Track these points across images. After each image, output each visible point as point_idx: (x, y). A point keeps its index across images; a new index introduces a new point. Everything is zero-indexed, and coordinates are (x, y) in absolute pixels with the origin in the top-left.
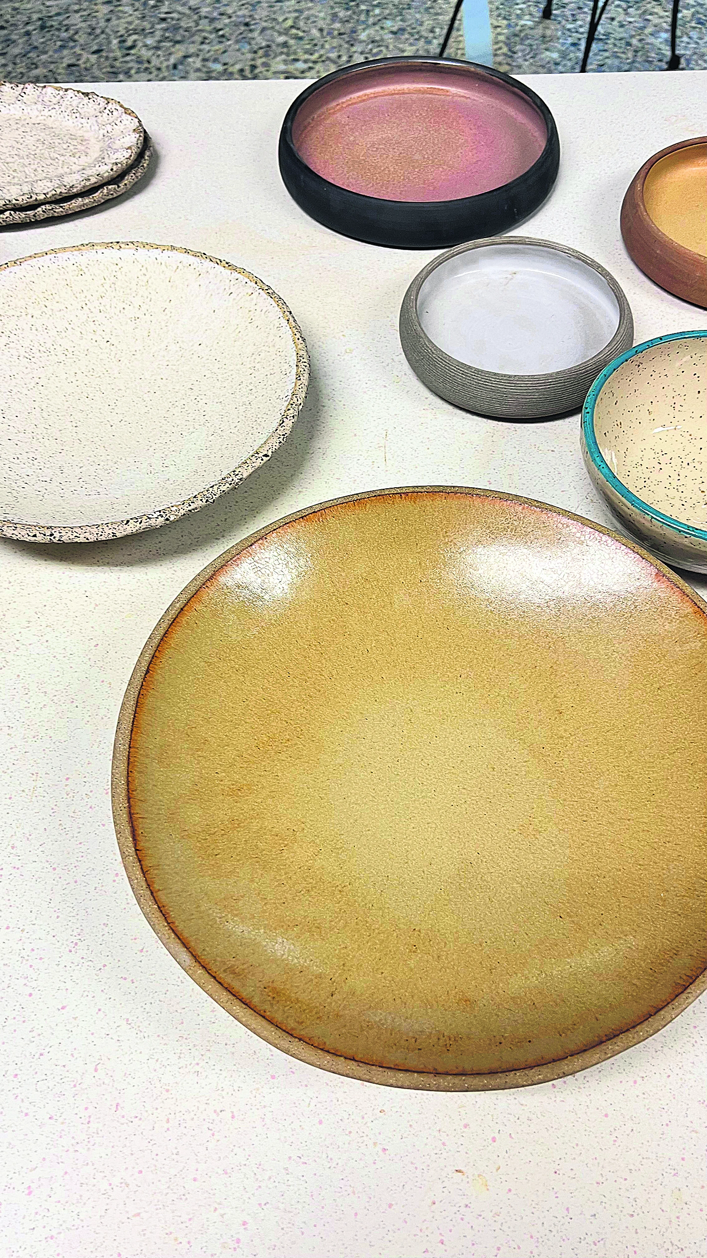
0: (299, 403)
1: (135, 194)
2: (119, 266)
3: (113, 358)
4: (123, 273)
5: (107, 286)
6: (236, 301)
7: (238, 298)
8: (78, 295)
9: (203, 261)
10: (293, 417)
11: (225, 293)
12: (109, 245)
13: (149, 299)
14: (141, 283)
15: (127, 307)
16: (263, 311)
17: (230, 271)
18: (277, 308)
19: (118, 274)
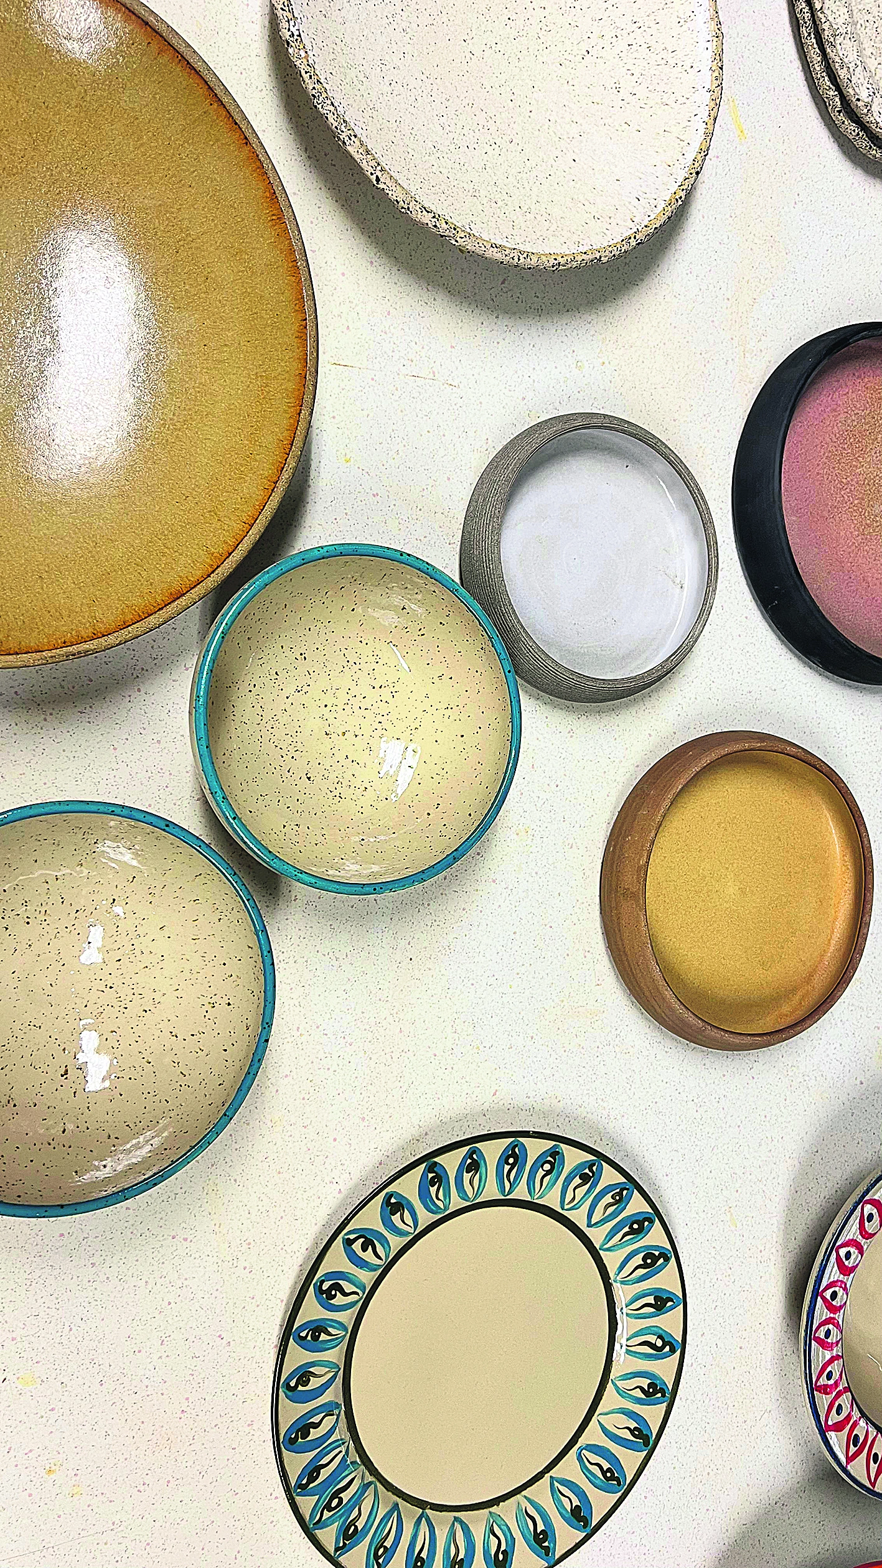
0: (458, 239)
1: (841, 146)
2: (689, 70)
3: (565, 57)
4: (680, 75)
5: (664, 54)
6: (627, 204)
7: (630, 207)
8: (652, 17)
9: (687, 169)
10: (435, 226)
11: (641, 194)
12: (719, 56)
13: (643, 106)
14: (666, 96)
15: (634, 78)
16: (606, 231)
17: (667, 199)
18: (606, 244)
19: (679, 69)
